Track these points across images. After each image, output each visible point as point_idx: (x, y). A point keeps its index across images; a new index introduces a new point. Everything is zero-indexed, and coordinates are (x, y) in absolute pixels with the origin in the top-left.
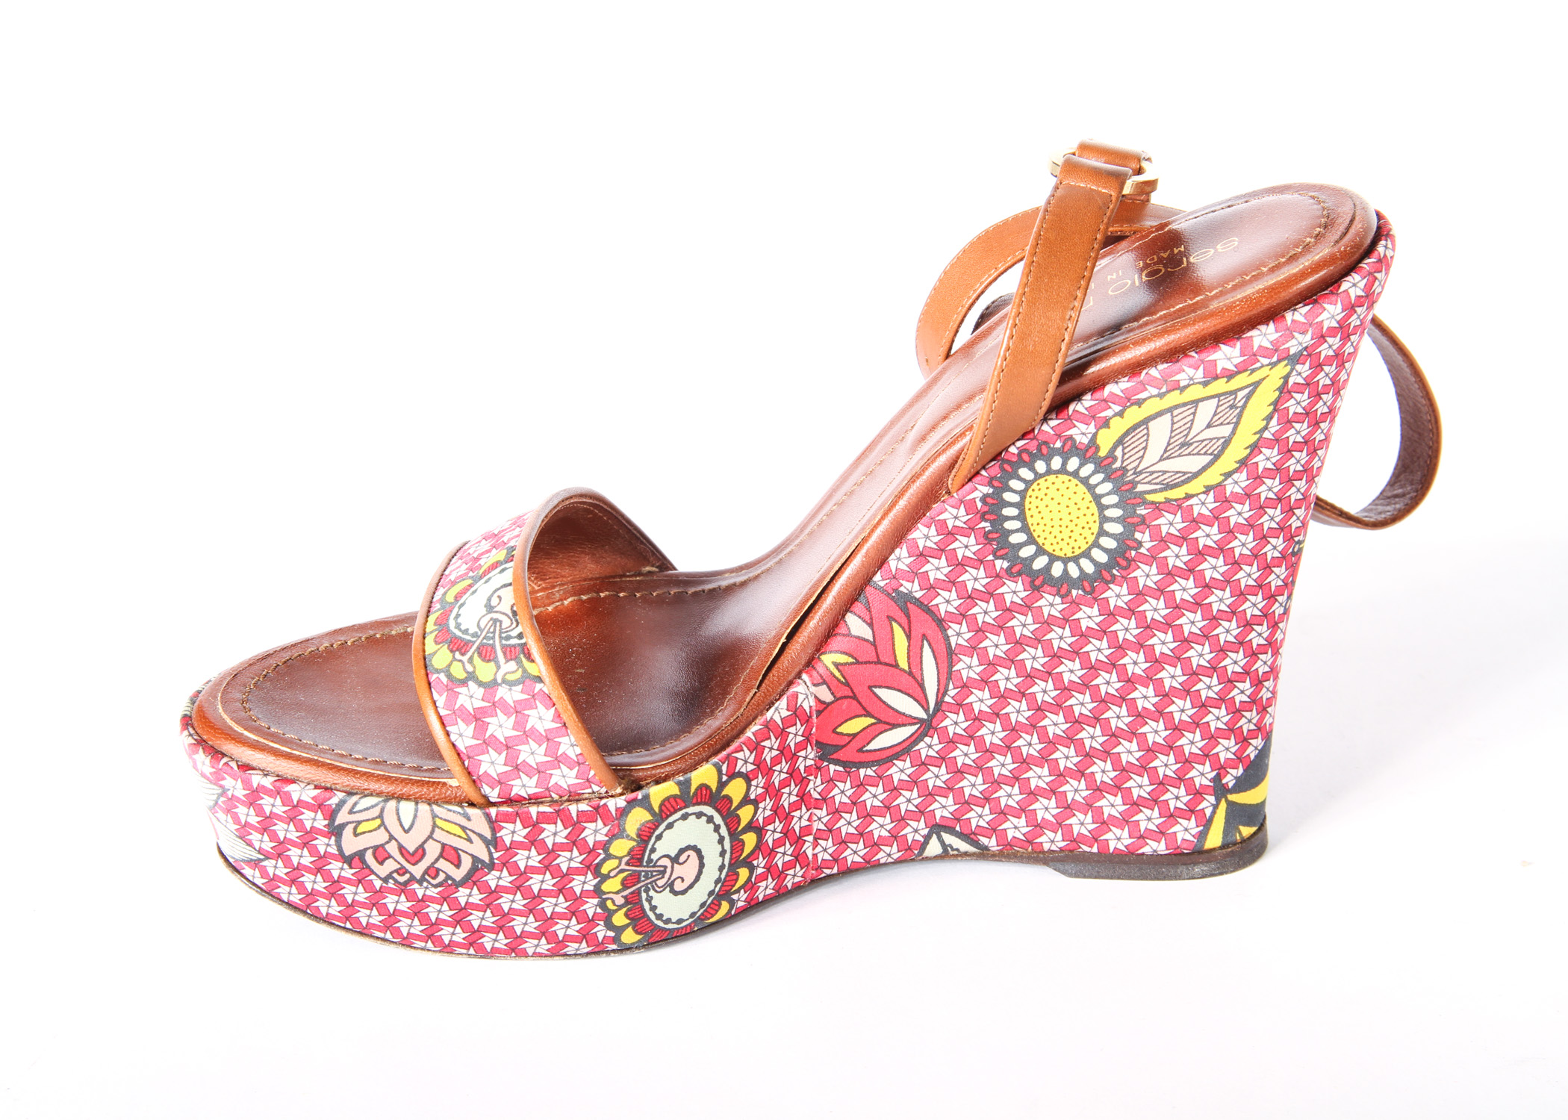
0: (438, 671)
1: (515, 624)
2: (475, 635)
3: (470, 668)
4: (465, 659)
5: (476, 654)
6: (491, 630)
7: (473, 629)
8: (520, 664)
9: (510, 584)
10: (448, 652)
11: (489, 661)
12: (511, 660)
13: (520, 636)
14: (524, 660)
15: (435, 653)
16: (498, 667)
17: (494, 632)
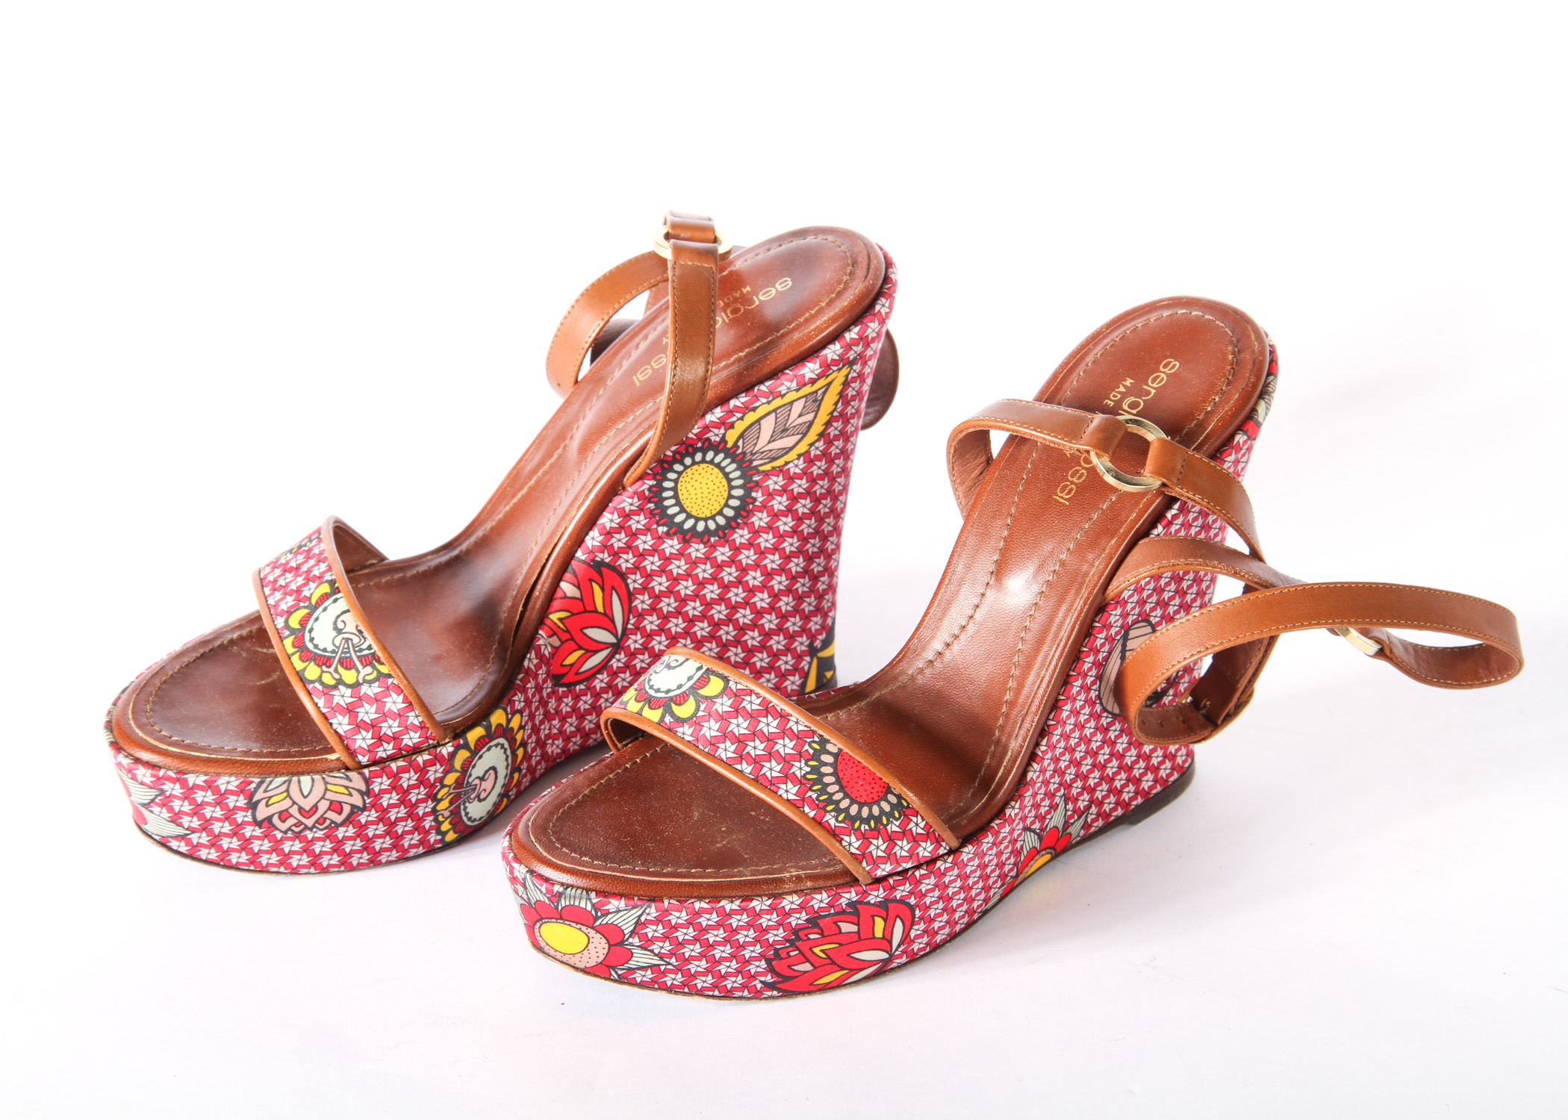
0: (313, 682)
1: (363, 640)
2: (333, 651)
3: (337, 677)
4: (331, 670)
5: (339, 666)
6: (346, 646)
7: (330, 648)
8: (374, 668)
9: (348, 611)
10: (316, 667)
11: (350, 669)
12: (367, 665)
13: (370, 648)
14: (376, 664)
15: (305, 669)
16: (358, 672)
17: (348, 648)
